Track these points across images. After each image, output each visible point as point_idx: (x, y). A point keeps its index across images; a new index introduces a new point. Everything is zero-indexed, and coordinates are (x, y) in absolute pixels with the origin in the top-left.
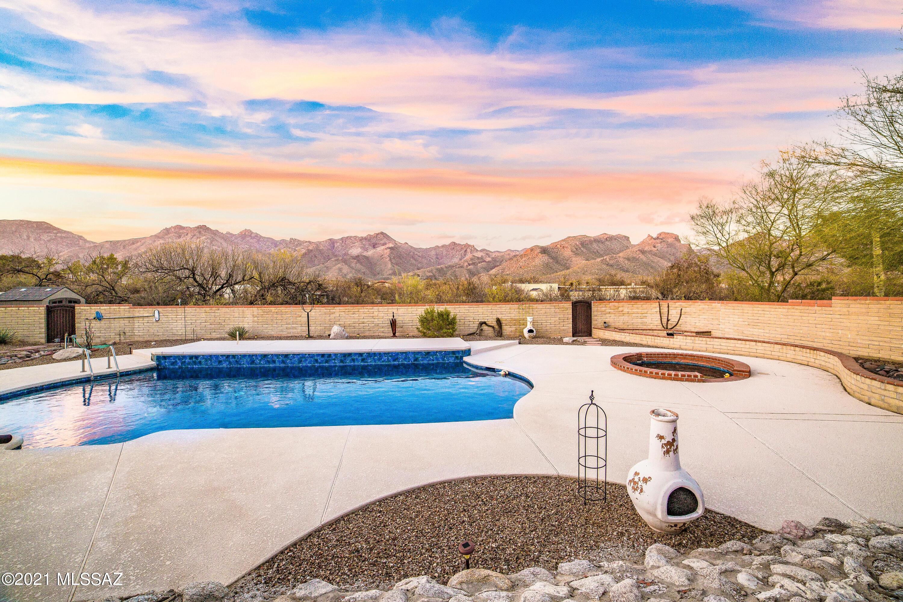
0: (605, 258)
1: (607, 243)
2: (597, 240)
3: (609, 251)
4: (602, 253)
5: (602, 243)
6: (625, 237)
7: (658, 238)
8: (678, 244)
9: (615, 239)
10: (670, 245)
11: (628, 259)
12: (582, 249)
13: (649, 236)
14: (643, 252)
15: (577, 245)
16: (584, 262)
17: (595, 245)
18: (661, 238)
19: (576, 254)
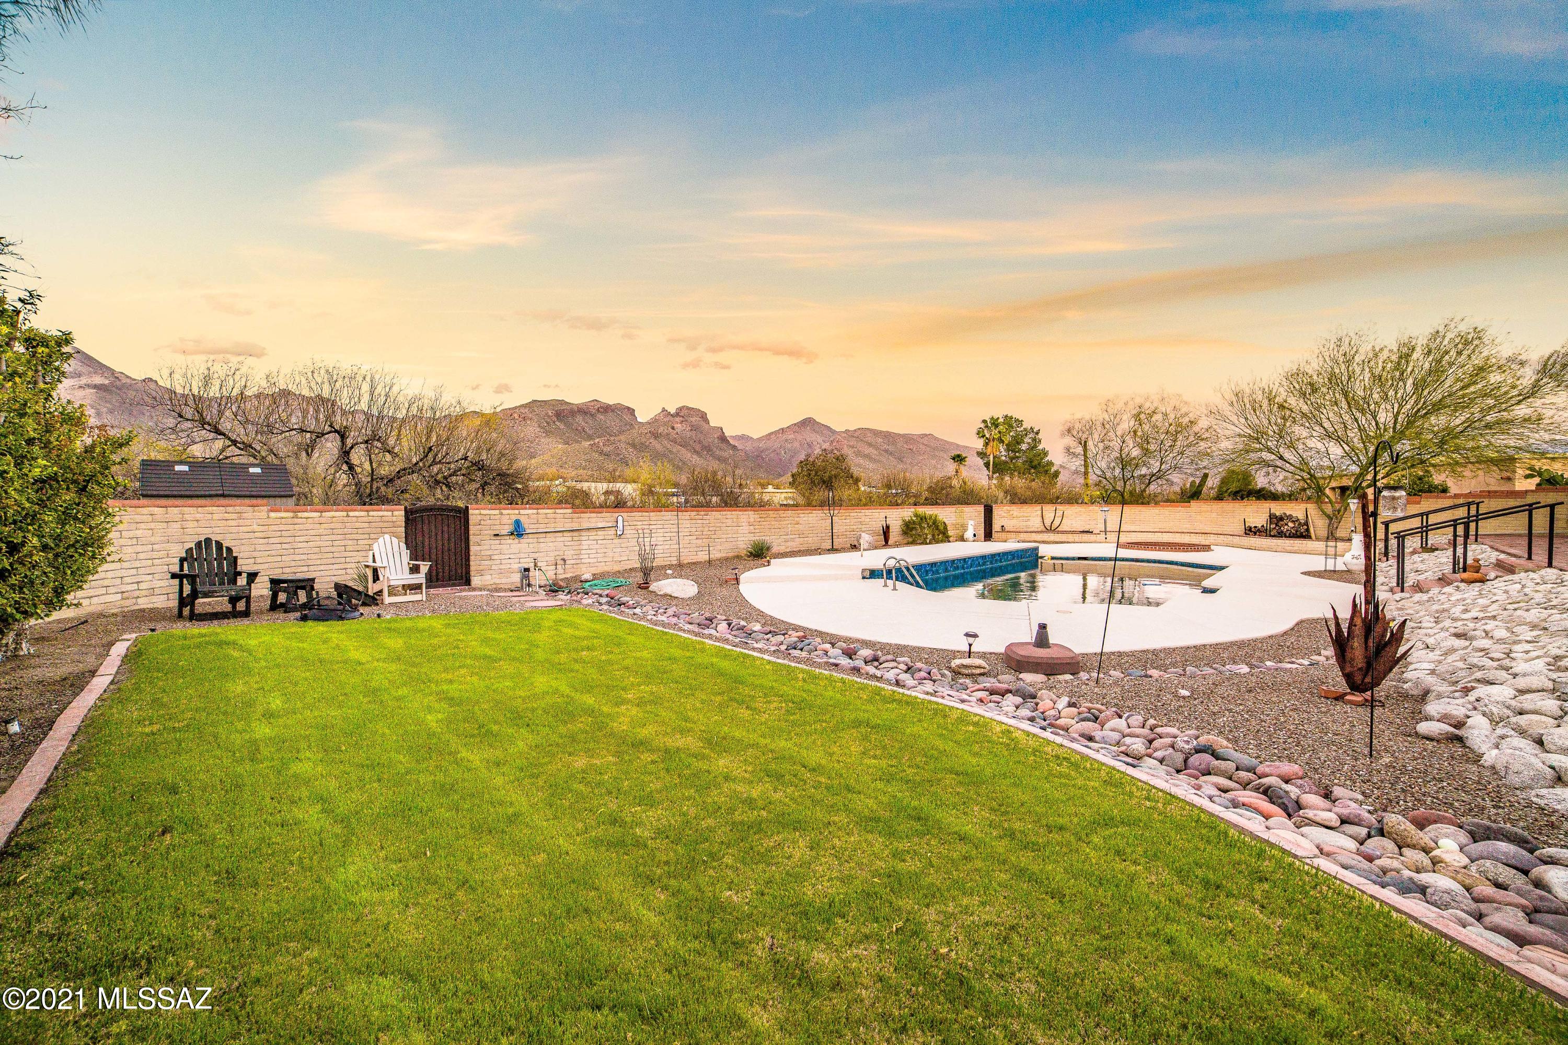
0: (597, 441)
1: (600, 417)
2: (583, 410)
3: (604, 431)
4: (590, 432)
5: (592, 415)
6: (629, 408)
7: (677, 414)
8: (707, 426)
9: (613, 411)
10: (694, 428)
11: (633, 446)
12: (557, 423)
13: (664, 410)
14: (656, 436)
15: (549, 416)
16: (560, 446)
17: (579, 419)
18: (684, 413)
19: (548, 433)
